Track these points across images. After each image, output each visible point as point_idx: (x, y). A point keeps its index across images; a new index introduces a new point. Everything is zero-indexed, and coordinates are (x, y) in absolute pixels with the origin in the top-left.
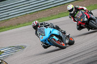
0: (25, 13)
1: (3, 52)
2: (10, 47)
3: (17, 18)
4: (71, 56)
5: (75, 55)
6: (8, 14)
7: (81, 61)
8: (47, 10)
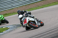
0: (22, 5)
1: (9, 28)
2: (13, 25)
3: (17, 8)
4: (50, 31)
5: (52, 30)
6: (12, 6)
7: (56, 34)
8: (35, 3)
